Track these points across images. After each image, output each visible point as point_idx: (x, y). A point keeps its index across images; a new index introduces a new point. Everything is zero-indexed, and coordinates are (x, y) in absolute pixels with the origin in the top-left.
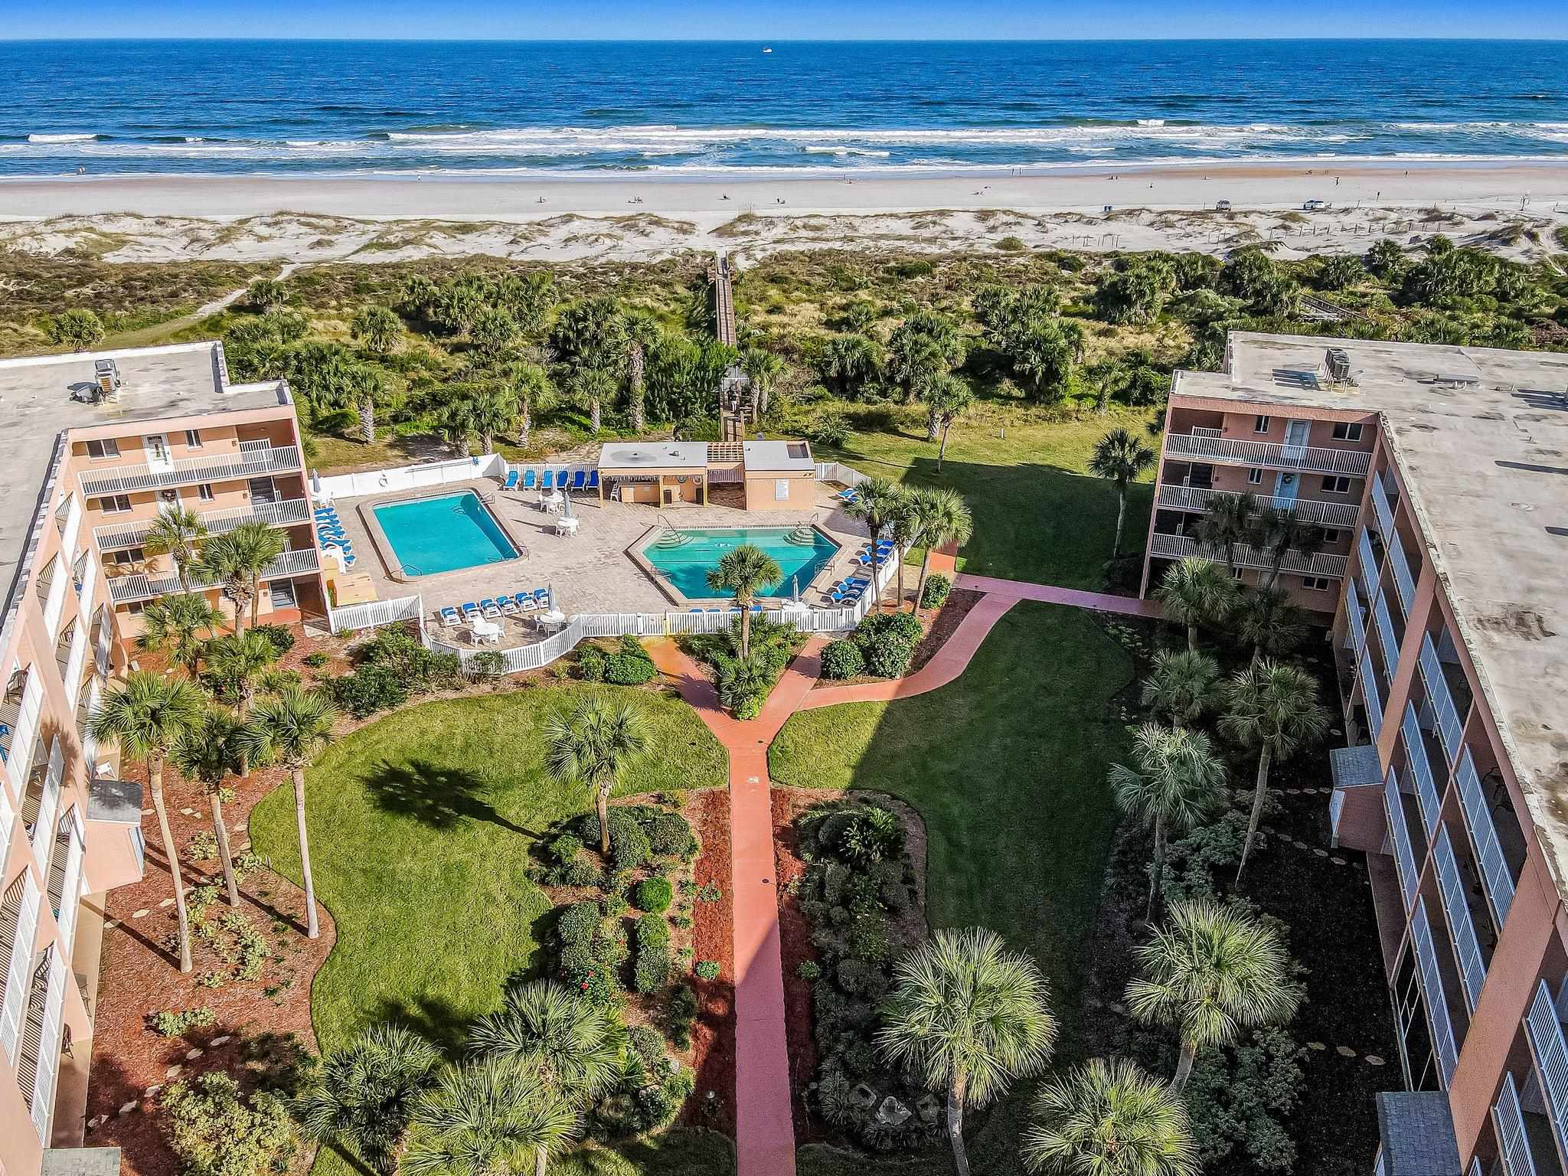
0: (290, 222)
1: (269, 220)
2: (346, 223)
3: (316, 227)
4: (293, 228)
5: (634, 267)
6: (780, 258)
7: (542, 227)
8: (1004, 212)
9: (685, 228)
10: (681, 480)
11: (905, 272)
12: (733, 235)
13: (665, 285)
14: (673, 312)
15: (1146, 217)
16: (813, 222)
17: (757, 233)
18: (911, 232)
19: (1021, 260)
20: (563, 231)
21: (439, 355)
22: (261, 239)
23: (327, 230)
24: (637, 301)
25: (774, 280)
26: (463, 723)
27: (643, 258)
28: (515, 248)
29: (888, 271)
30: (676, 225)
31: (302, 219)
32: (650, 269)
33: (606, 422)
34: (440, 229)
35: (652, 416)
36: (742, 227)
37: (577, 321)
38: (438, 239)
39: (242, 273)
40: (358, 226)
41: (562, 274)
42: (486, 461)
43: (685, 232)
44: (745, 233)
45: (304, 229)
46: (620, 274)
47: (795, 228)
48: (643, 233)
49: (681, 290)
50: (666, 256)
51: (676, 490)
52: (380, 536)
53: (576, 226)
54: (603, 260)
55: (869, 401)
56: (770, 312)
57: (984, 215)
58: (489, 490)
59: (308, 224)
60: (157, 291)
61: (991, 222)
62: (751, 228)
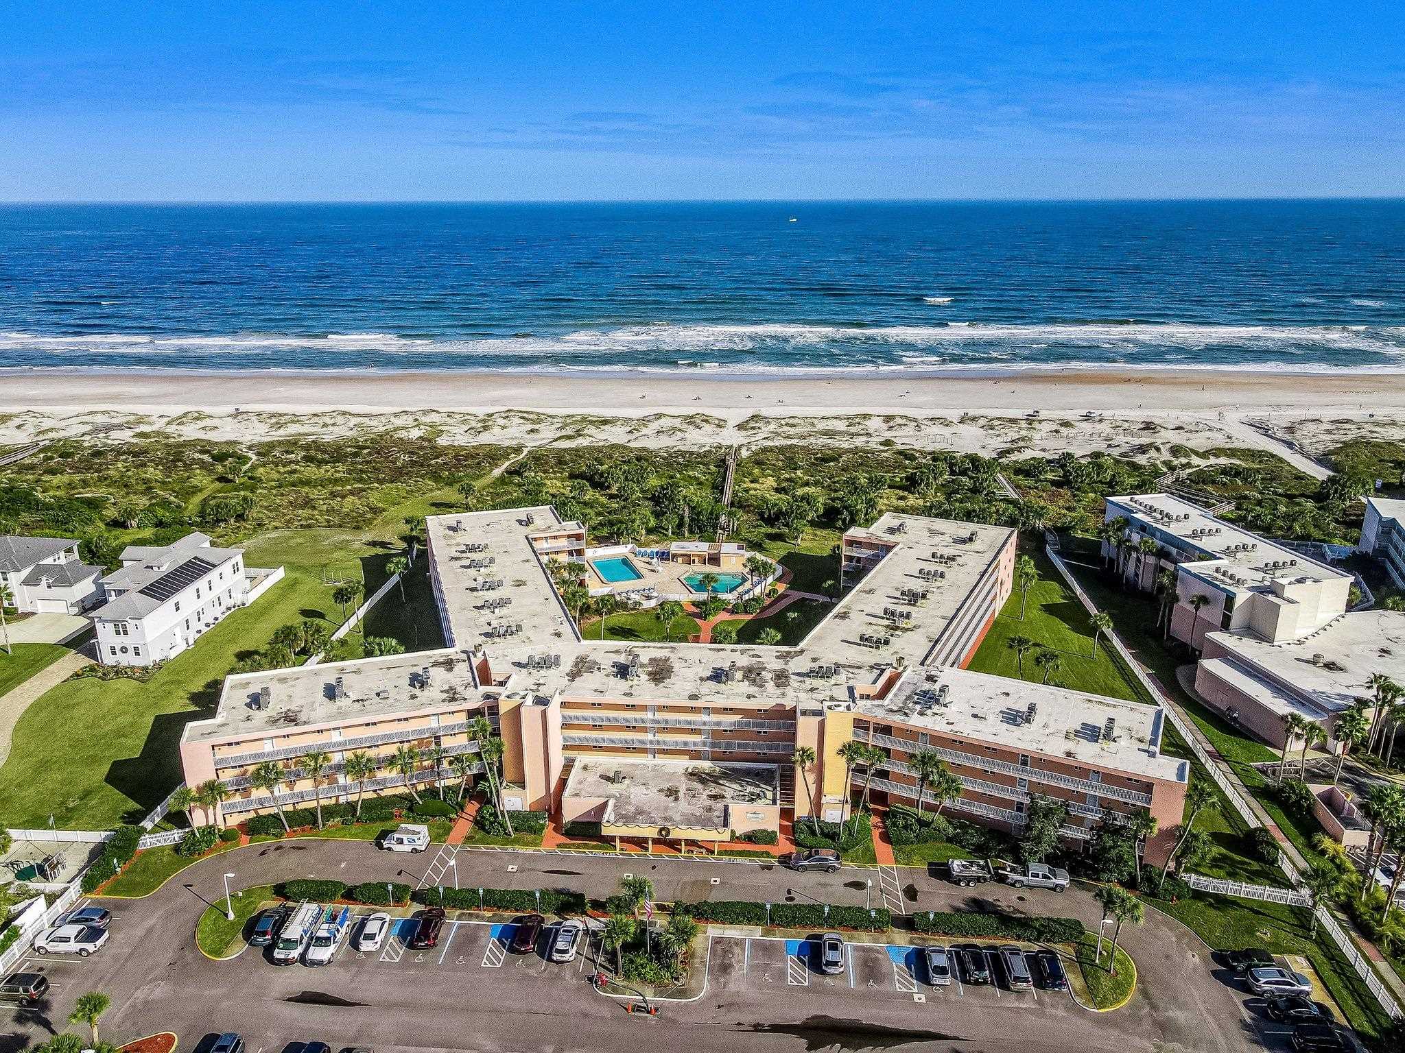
0: (514, 416)
1: (503, 415)
2: (542, 417)
3: (528, 420)
4: (517, 420)
5: (691, 454)
6: (765, 450)
7: (644, 421)
8: (901, 417)
9: (721, 424)
10: (699, 556)
11: (825, 460)
12: (746, 430)
13: (704, 464)
14: (707, 480)
15: (982, 422)
16: (791, 421)
17: (760, 428)
18: (845, 429)
19: (886, 455)
20: (655, 426)
21: (603, 500)
22: (503, 428)
23: (534, 422)
24: (691, 473)
25: (759, 463)
26: (630, 619)
27: (695, 449)
28: (631, 437)
29: (816, 459)
30: (717, 422)
31: (520, 414)
32: (699, 455)
33: (673, 533)
34: (591, 422)
35: (691, 532)
36: (752, 424)
37: (664, 489)
38: (591, 430)
39: (505, 453)
40: (549, 419)
41: (656, 457)
42: (630, 546)
43: (720, 426)
44: (753, 428)
45: (522, 421)
46: (684, 457)
47: (781, 426)
48: (698, 427)
49: (712, 468)
50: (707, 448)
51: (696, 559)
52: (596, 570)
53: (663, 421)
54: (676, 449)
55: (779, 528)
56: (752, 482)
57: (888, 419)
58: (631, 556)
59: (523, 418)
60: (470, 462)
61: (891, 424)
62: (757, 425)
